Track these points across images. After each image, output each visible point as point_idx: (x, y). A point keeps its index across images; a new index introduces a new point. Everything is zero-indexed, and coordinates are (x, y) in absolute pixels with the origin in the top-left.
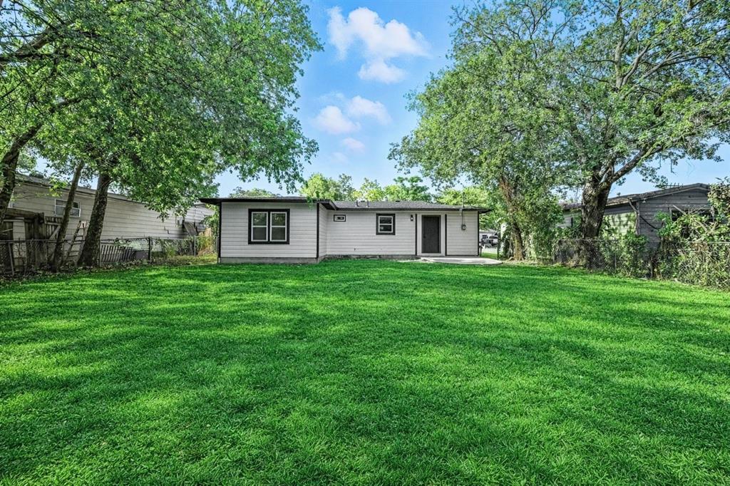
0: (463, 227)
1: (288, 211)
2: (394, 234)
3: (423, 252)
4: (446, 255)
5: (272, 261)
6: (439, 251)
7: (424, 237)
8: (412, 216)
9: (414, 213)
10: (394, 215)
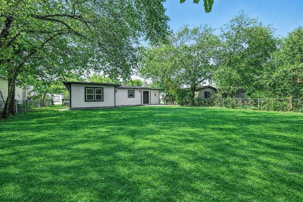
0: (155, 95)
1: (103, 88)
2: (134, 97)
3: (144, 103)
4: (150, 104)
5: (96, 108)
6: (148, 103)
7: (144, 98)
8: (140, 91)
9: (140, 90)
10: (134, 90)
